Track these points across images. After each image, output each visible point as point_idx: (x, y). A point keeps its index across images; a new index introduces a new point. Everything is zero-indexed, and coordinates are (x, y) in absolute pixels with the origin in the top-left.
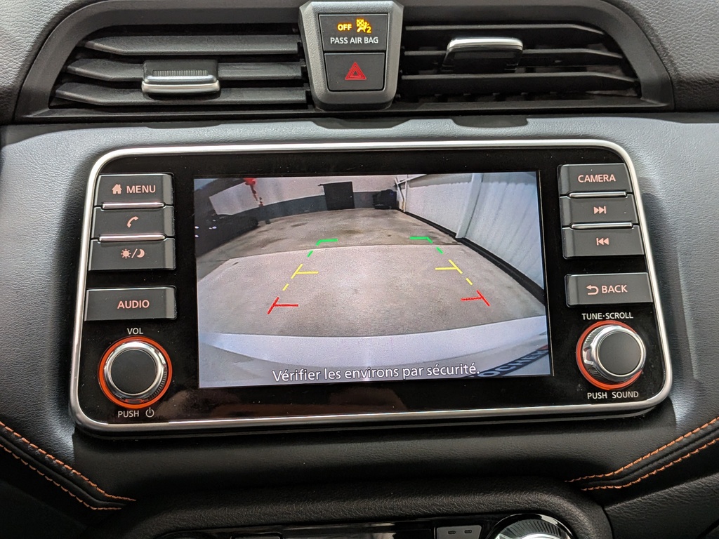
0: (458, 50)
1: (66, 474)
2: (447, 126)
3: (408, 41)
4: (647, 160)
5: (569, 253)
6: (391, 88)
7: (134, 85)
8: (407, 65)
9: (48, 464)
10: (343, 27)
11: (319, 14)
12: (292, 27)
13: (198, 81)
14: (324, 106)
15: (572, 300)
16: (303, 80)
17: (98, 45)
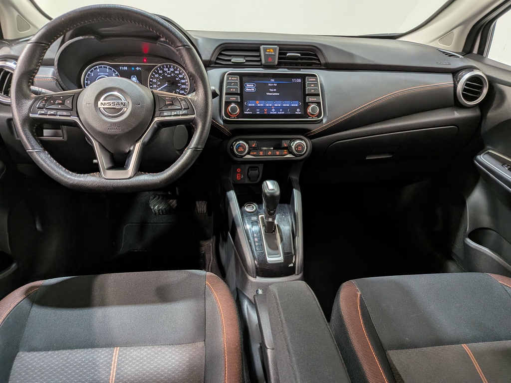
0: (289, 56)
1: (222, 128)
2: (286, 70)
3: (280, 54)
4: (321, 77)
5: (307, 93)
6: (276, 63)
7: (230, 60)
8: (279, 58)
9: (219, 126)
10: (268, 51)
11: (264, 48)
12: (258, 50)
13: (242, 60)
14: (264, 65)
15: (307, 101)
16: (260, 61)
17: (223, 53)
